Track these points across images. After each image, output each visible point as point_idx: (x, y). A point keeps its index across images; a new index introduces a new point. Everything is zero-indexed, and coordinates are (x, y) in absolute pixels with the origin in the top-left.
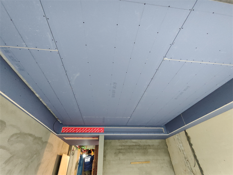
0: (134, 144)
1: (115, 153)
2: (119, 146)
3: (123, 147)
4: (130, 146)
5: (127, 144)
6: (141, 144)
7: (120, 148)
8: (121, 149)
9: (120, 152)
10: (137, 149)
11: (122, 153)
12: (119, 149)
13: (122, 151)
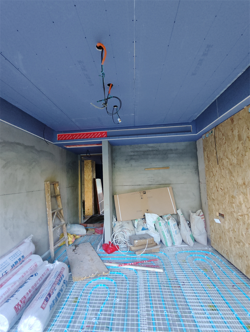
0: (150, 149)
1: (126, 160)
2: (131, 152)
3: (136, 154)
4: (144, 152)
5: (141, 149)
6: (160, 148)
7: (132, 154)
8: (134, 155)
9: (132, 159)
10: (154, 154)
11: (134, 159)
12: (131, 156)
13: (134, 157)
